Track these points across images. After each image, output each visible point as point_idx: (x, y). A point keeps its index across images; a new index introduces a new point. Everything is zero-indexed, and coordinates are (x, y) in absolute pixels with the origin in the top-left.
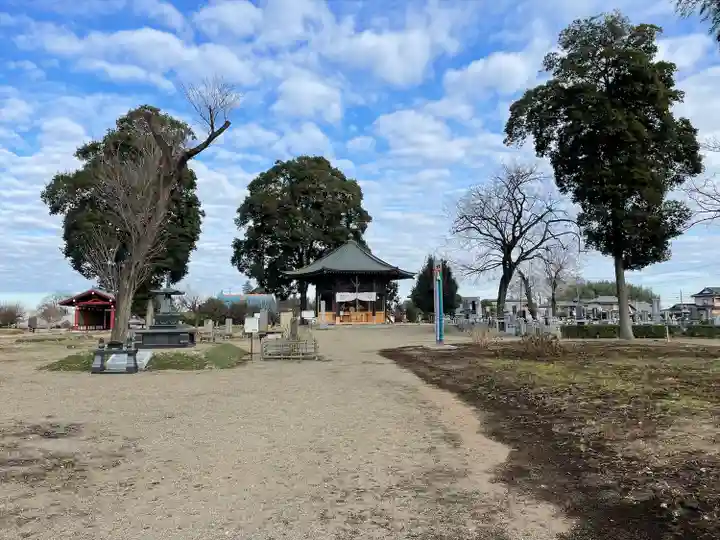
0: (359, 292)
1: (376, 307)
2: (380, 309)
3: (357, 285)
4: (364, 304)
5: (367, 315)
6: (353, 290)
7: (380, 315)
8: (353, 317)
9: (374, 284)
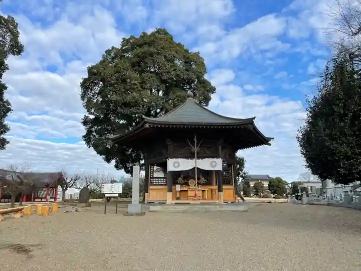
0: (198, 158)
1: (223, 179)
2: (228, 182)
3: (196, 149)
4: (207, 174)
5: (212, 190)
6: (191, 156)
7: (228, 191)
8: (191, 193)
9: (220, 147)
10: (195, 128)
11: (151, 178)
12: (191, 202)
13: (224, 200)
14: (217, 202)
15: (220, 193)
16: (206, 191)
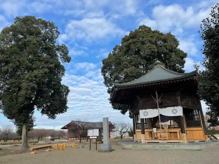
0: (160, 107)
3: (157, 101)
6: (154, 107)
9: (179, 98)
10: (155, 85)
11: (136, 124)
12: (160, 141)
13: (187, 140)
14: (181, 141)
15: (182, 134)
16: (178, 133)
